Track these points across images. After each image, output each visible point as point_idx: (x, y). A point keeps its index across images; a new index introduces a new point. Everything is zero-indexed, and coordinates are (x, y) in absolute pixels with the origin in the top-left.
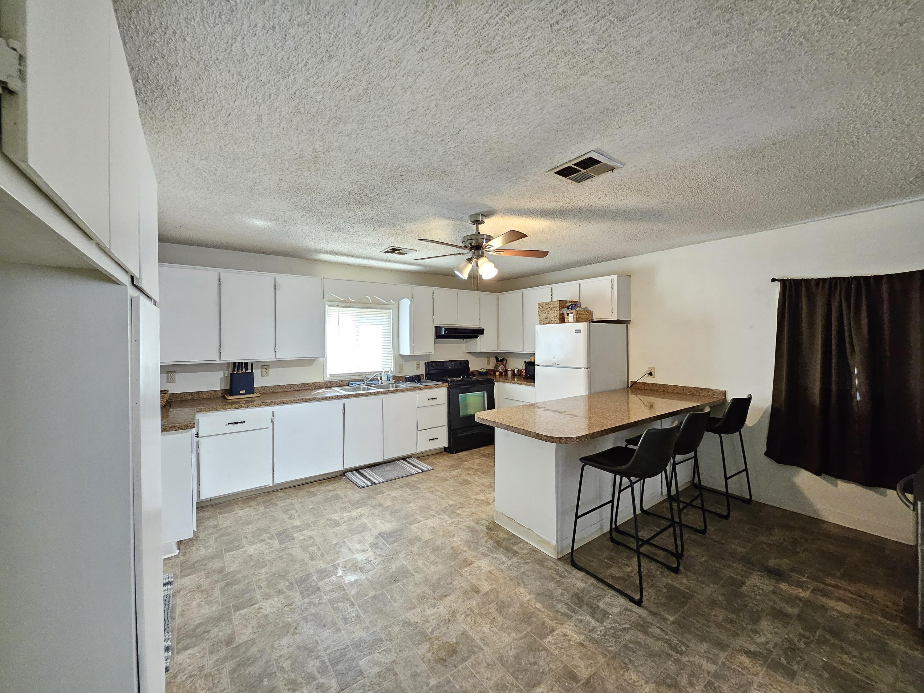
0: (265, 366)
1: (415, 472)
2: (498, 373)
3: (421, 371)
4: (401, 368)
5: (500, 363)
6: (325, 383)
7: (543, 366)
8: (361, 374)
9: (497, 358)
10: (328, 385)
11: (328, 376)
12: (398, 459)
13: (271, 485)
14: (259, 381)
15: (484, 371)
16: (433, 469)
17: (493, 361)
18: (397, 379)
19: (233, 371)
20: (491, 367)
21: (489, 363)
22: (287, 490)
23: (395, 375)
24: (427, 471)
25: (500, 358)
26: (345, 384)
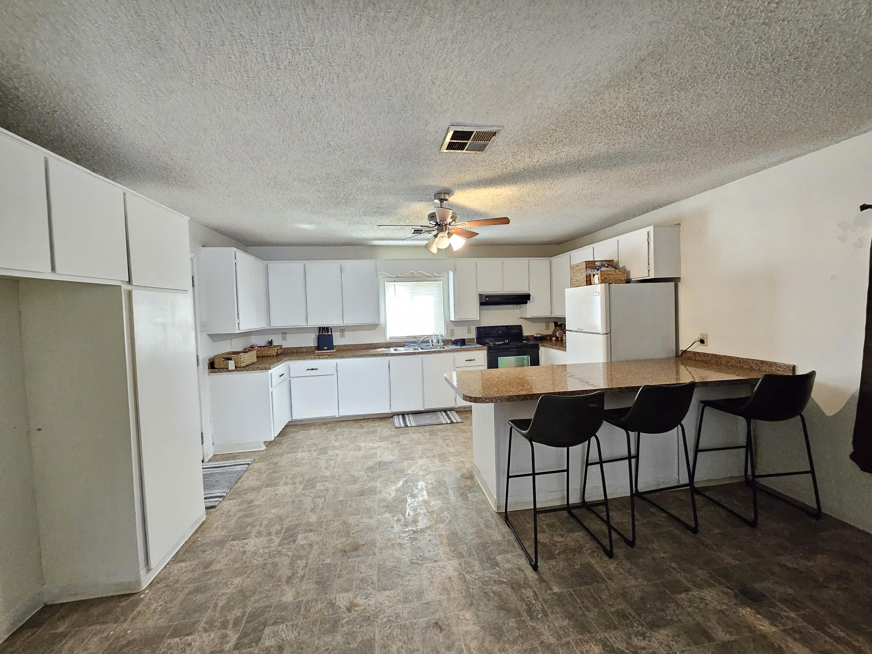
0: (342, 330)
1: (444, 422)
2: (554, 339)
3: (473, 335)
4: (452, 333)
5: (558, 328)
6: (386, 344)
7: (575, 331)
8: (415, 337)
9: (556, 324)
10: (388, 345)
11: (388, 338)
12: (440, 410)
13: (337, 416)
14: (338, 340)
15: (539, 336)
16: (462, 422)
17: (552, 326)
18: (446, 342)
19: (320, 333)
20: (550, 332)
21: (547, 328)
22: (349, 422)
23: (445, 338)
24: (456, 423)
25: (559, 323)
26: (402, 345)
